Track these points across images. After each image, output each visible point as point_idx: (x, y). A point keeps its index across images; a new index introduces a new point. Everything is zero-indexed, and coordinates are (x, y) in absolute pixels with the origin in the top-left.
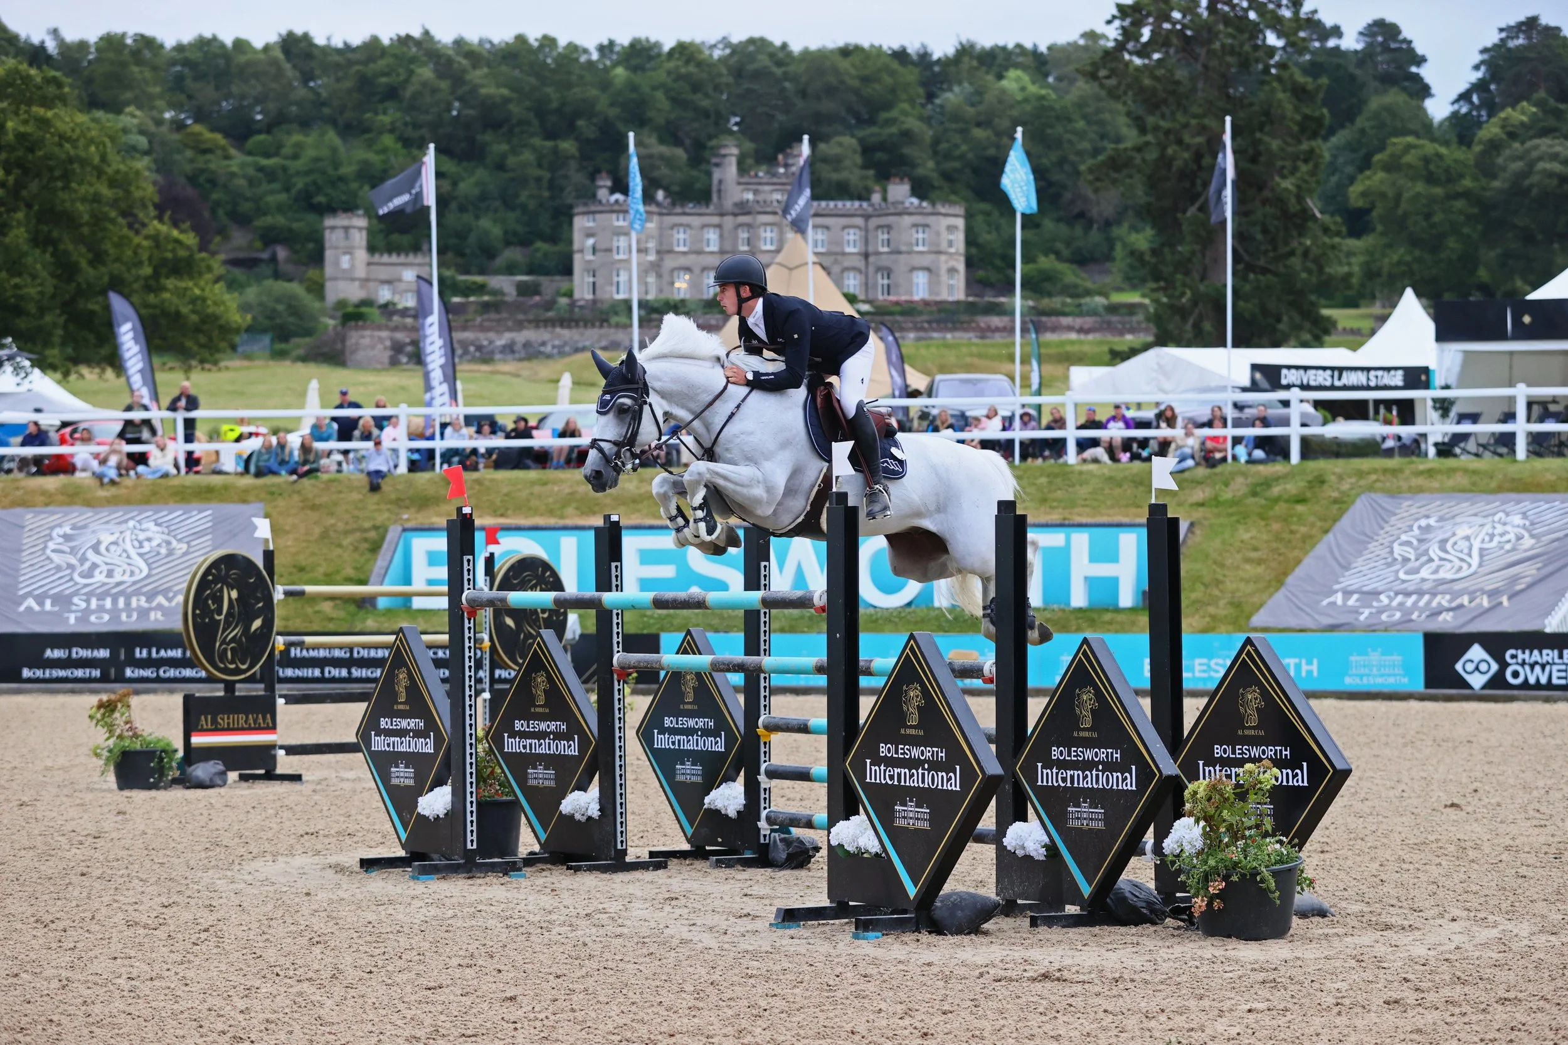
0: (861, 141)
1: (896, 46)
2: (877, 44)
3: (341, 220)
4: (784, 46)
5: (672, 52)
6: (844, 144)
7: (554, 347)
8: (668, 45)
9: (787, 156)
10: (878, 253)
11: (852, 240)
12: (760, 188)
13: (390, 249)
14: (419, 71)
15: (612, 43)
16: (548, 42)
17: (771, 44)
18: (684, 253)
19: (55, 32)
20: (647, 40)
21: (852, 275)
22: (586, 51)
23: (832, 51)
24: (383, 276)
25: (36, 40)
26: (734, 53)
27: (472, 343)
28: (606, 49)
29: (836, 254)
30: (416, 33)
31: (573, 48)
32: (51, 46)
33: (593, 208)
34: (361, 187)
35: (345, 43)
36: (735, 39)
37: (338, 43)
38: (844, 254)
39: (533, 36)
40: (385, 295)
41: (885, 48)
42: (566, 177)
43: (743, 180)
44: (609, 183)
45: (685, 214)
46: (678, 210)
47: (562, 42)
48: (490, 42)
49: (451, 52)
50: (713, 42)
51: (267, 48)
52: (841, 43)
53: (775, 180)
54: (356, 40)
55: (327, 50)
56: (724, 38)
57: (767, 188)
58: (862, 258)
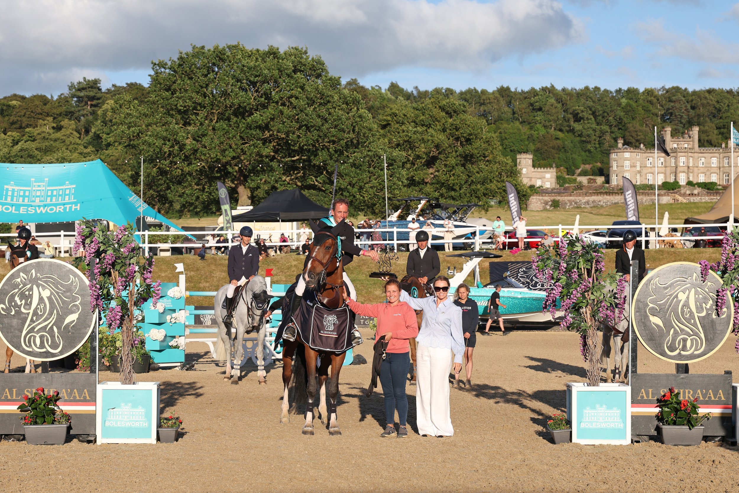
0: (716, 125)
1: (728, 89)
2: (721, 88)
3: (523, 156)
4: (686, 89)
5: (643, 93)
6: (710, 126)
7: (604, 202)
8: (641, 90)
9: (688, 131)
10: (724, 167)
11: (714, 162)
12: (680, 143)
13: (540, 166)
14: (550, 101)
15: (620, 89)
16: (597, 89)
17: (681, 89)
18: (651, 167)
19: (416, 88)
20: (634, 88)
21: (714, 175)
22: (611, 92)
23: (704, 91)
24: (538, 176)
25: (410, 91)
26: (667, 92)
27: (573, 201)
28: (619, 91)
29: (708, 167)
30: (549, 86)
31: (606, 91)
32: (415, 93)
33: (616, 151)
34: (529, 144)
35: (522, 90)
36: (667, 87)
37: (519, 90)
38: (711, 167)
39: (591, 86)
40: (538, 183)
41: (724, 89)
42: (605, 139)
43: (673, 140)
44: (622, 142)
45: (651, 153)
46: (649, 151)
47: (602, 89)
48: (575, 90)
49: (561, 93)
50: (659, 88)
51: (493, 93)
52: (707, 88)
53: (684, 140)
54: (526, 89)
55: (516, 93)
56: (663, 87)
57: (682, 143)
58: (718, 169)
